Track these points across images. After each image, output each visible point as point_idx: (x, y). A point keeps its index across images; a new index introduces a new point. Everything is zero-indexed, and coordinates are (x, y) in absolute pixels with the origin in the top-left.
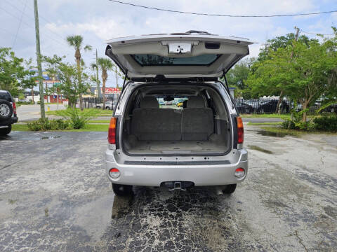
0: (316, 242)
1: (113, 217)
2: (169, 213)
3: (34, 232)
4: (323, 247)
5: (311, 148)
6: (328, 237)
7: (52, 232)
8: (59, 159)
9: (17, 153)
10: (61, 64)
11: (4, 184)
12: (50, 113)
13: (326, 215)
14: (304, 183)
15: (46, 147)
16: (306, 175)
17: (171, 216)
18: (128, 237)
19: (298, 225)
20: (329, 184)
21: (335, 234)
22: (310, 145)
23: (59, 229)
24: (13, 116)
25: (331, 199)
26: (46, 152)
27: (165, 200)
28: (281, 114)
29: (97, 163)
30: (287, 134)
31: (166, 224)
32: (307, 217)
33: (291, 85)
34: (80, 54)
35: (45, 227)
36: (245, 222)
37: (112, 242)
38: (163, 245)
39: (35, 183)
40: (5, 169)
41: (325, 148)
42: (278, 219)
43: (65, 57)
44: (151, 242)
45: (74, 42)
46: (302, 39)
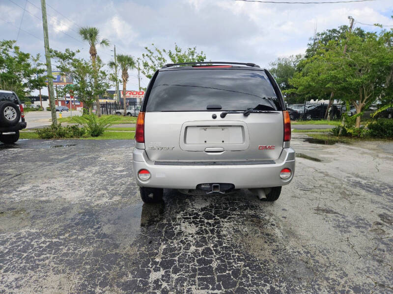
0: (369, 248)
1: (142, 225)
2: (206, 221)
3: (54, 240)
4: (378, 252)
5: (365, 155)
6: (383, 243)
7: (75, 240)
8: (77, 167)
9: (28, 161)
10: (75, 60)
11: (16, 193)
12: (62, 120)
13: (382, 222)
14: (357, 190)
15: (61, 155)
16: (359, 183)
17: (208, 223)
18: (161, 244)
19: (350, 232)
20: (385, 191)
21: (391, 240)
22: (363, 153)
23: (83, 237)
24: (20, 121)
25: (387, 206)
26: (62, 160)
27: (200, 208)
28: (331, 120)
29: (121, 171)
30: (337, 142)
31: (202, 231)
32: (360, 223)
33: (344, 84)
34: (95, 51)
35: (67, 235)
36: (291, 229)
37: (143, 249)
38: (200, 252)
39: (51, 192)
40: (16, 178)
41: (381, 155)
42: (328, 226)
43: (79, 51)
44: (187, 248)
45: (88, 36)
46: (357, 32)
